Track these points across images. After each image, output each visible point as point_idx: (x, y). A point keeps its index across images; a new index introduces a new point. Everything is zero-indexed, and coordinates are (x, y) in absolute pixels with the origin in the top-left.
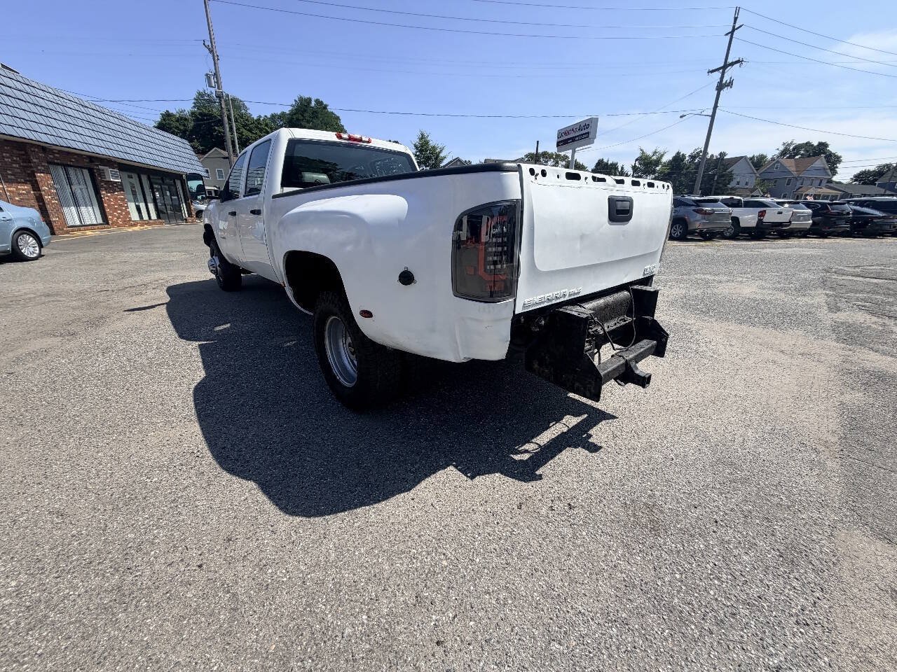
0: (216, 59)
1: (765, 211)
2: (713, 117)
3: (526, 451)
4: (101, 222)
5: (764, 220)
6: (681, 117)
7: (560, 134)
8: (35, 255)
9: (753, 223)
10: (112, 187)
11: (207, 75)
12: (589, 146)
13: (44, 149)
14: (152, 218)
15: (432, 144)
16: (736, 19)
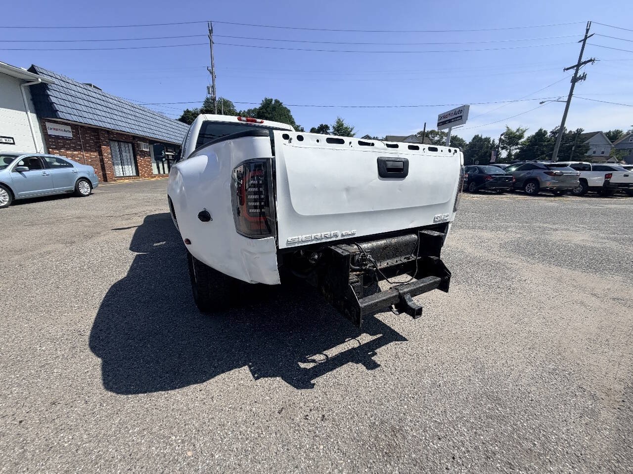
0: (214, 77)
1: (611, 174)
2: (568, 102)
3: (314, 361)
4: (135, 175)
5: (611, 181)
6: (541, 103)
7: (440, 117)
8: (87, 193)
9: (601, 184)
10: (144, 154)
11: (208, 87)
12: (463, 125)
13: (108, 132)
14: (166, 173)
15: (345, 126)
16: (587, 30)
